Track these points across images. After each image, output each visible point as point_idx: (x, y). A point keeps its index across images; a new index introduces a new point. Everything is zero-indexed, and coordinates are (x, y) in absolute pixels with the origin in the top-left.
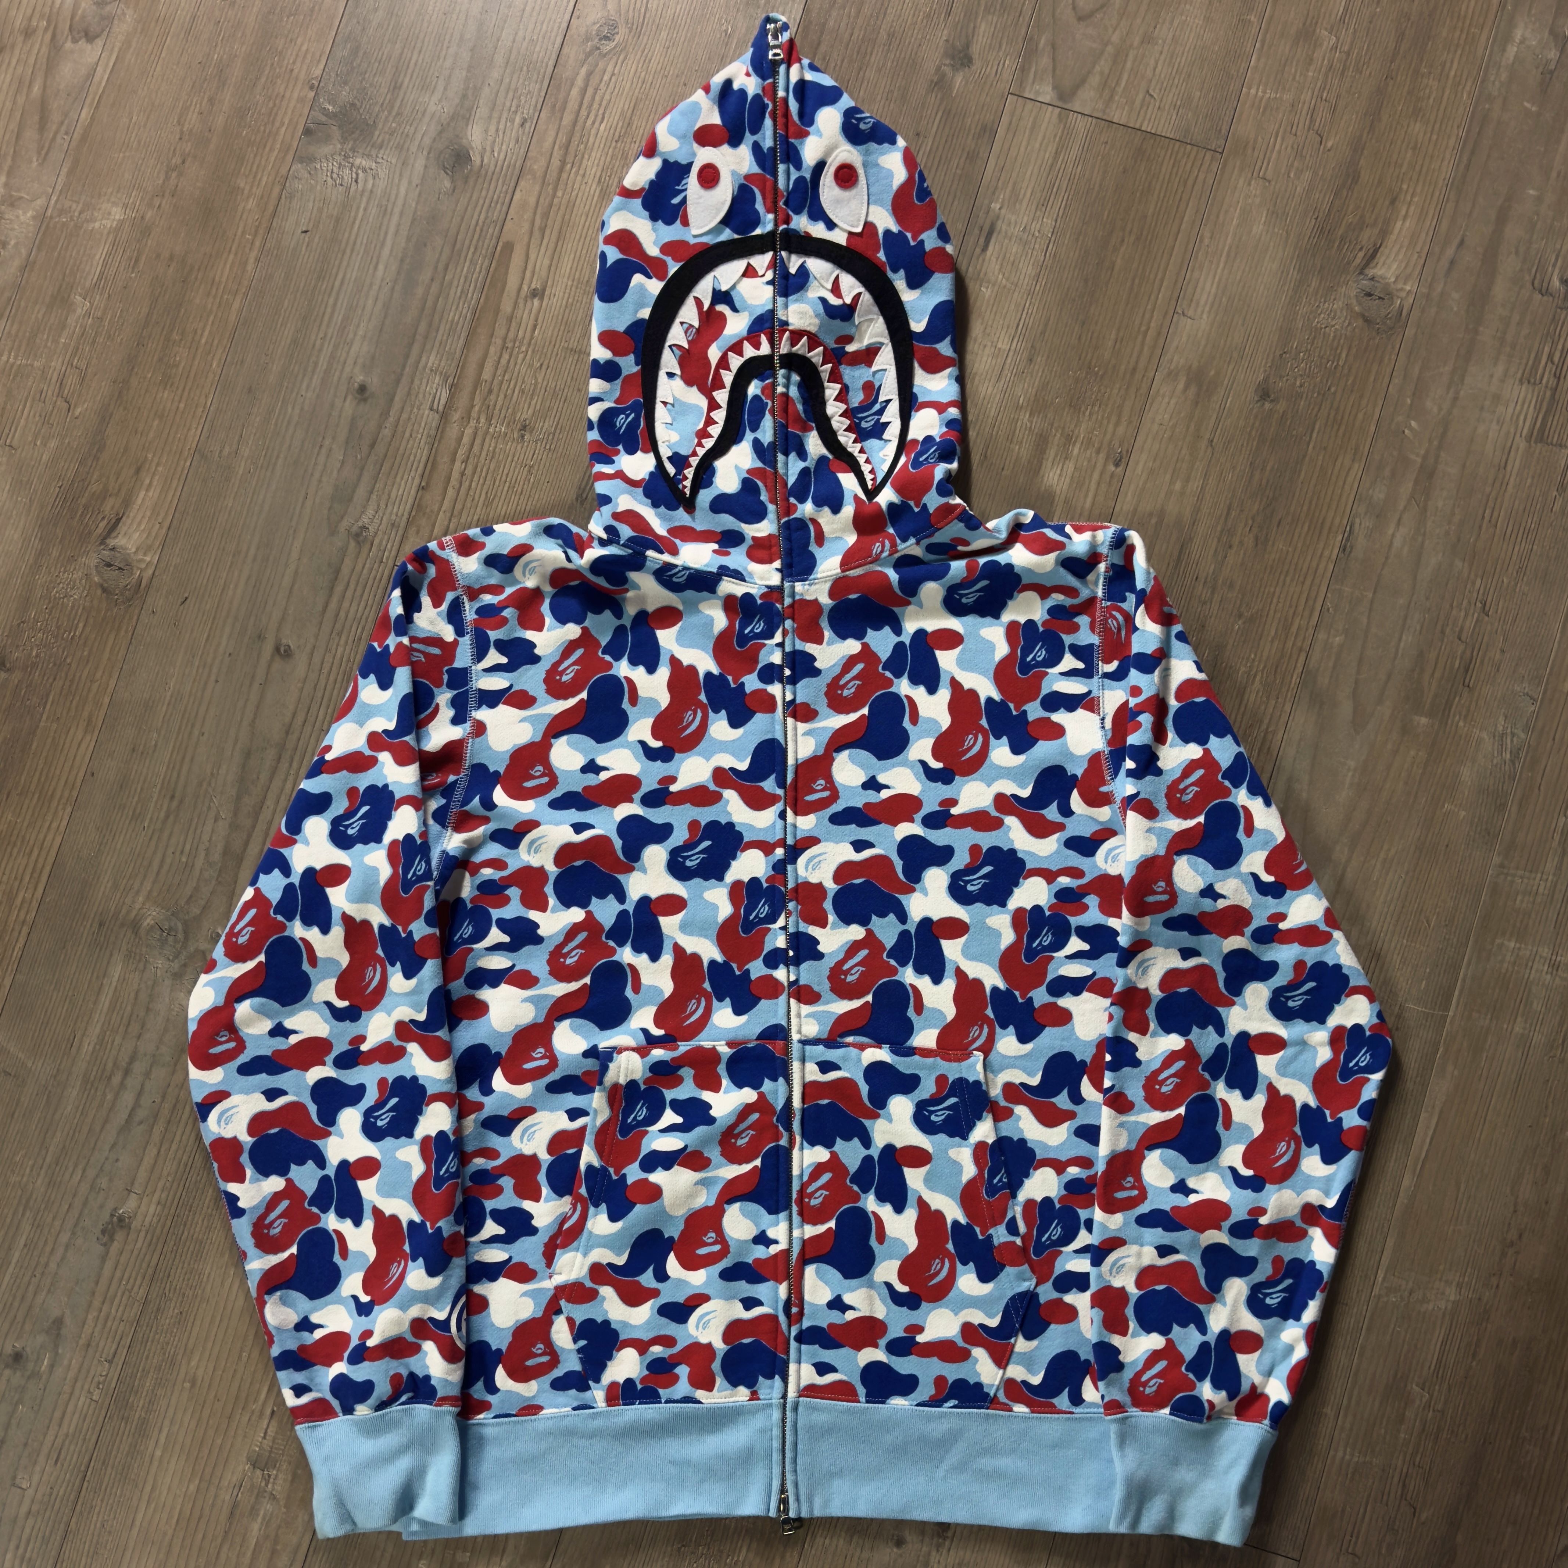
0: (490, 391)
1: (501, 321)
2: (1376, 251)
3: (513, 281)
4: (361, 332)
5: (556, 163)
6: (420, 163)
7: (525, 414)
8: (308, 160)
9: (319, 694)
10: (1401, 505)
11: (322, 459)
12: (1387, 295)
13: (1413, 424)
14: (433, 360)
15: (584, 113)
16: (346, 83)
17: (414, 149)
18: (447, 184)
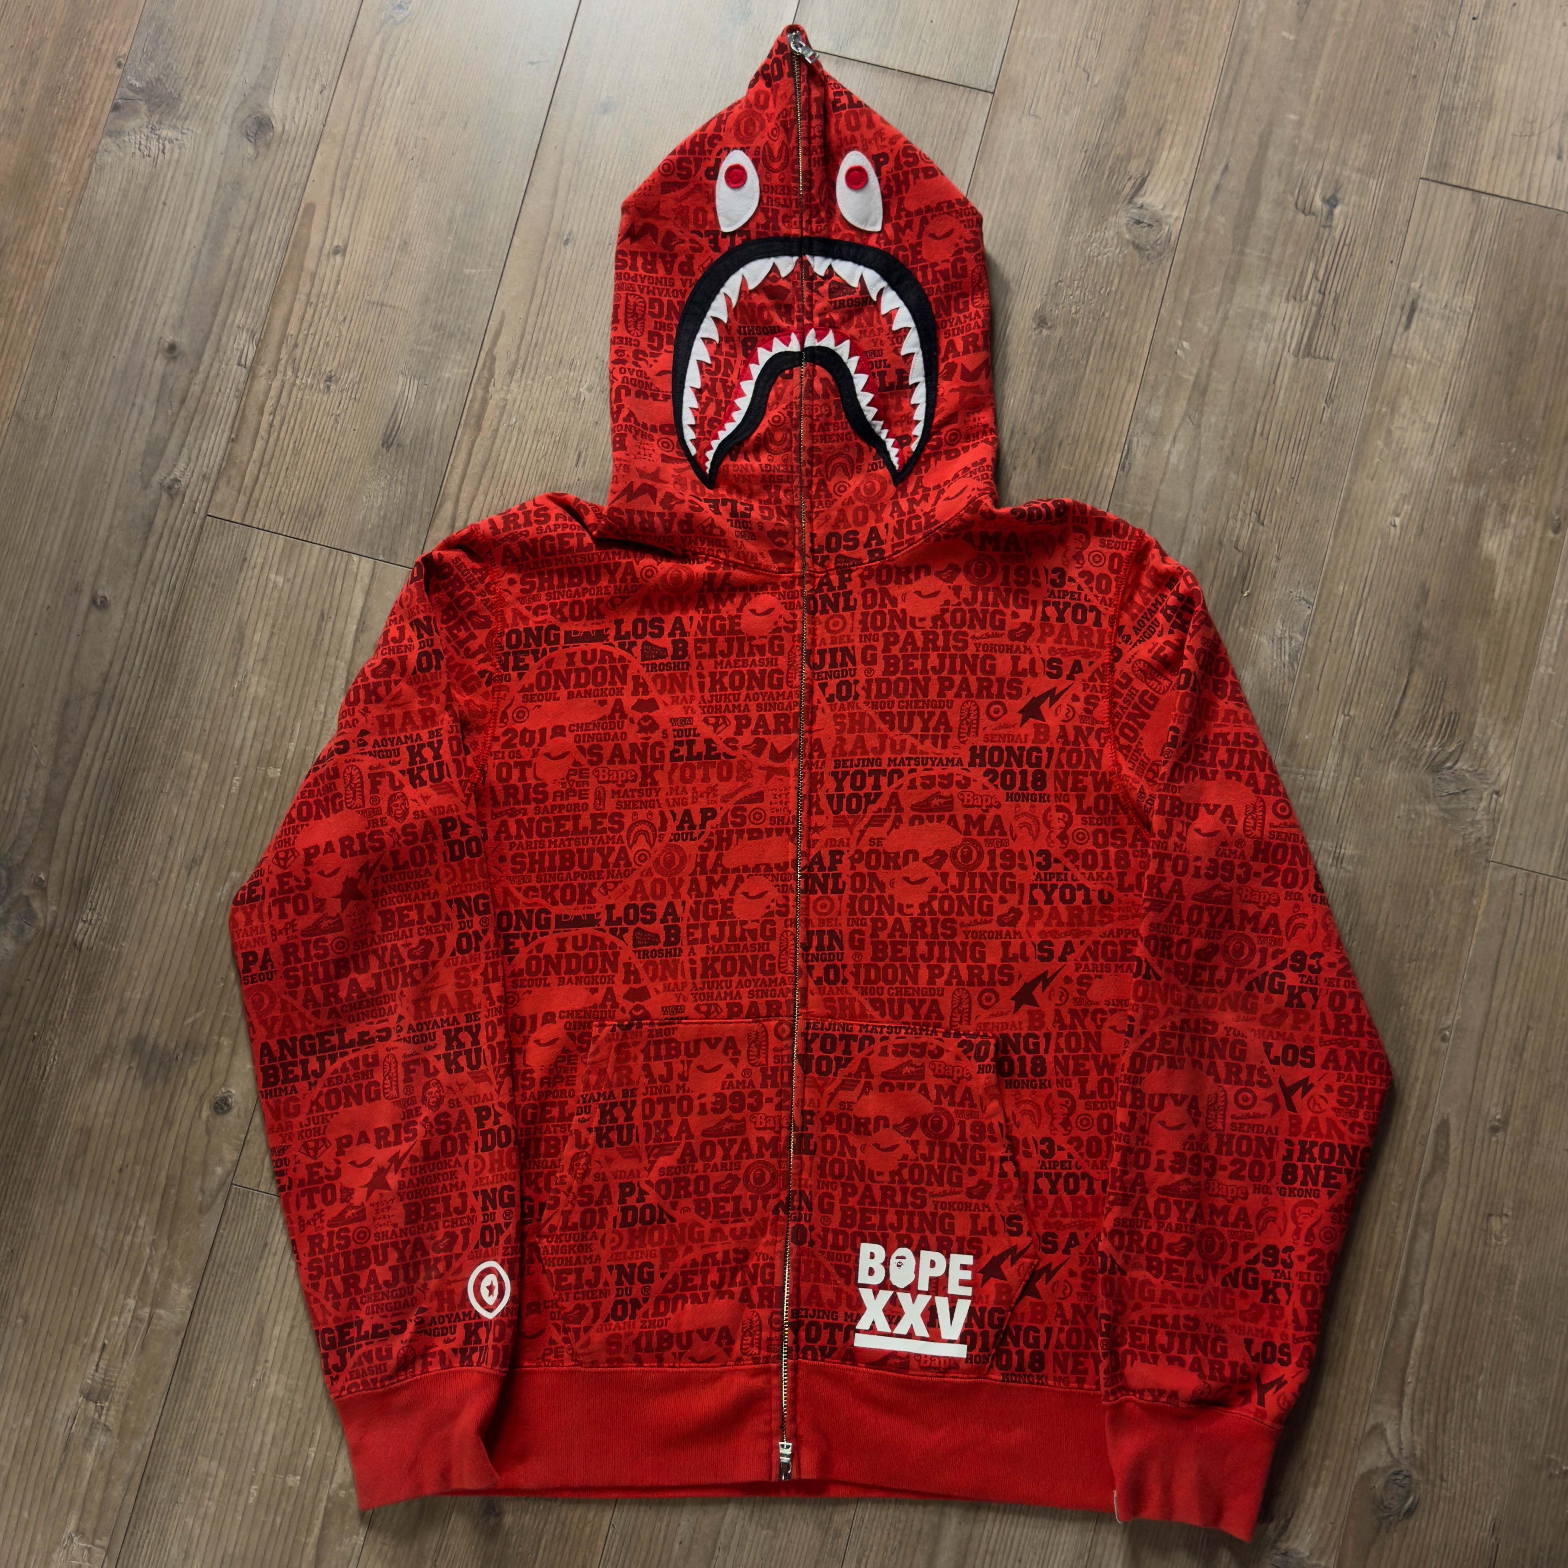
0: (296, 346)
1: (305, 279)
2: (1144, 181)
3: (315, 239)
4: (170, 294)
5: (354, 127)
6: (224, 131)
7: (330, 366)
8: (115, 133)
9: (135, 643)
10: (1177, 421)
11: (134, 416)
12: (1156, 222)
13: (1185, 344)
14: (239, 318)
15: (380, 78)
16: (151, 59)
17: (218, 119)
18: (251, 150)
